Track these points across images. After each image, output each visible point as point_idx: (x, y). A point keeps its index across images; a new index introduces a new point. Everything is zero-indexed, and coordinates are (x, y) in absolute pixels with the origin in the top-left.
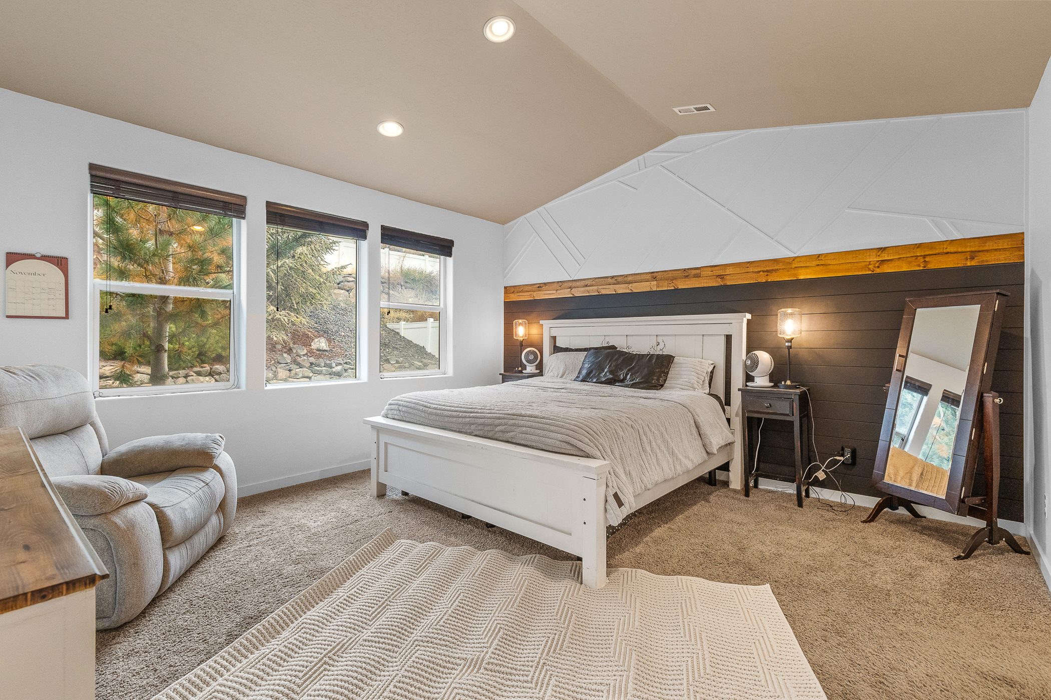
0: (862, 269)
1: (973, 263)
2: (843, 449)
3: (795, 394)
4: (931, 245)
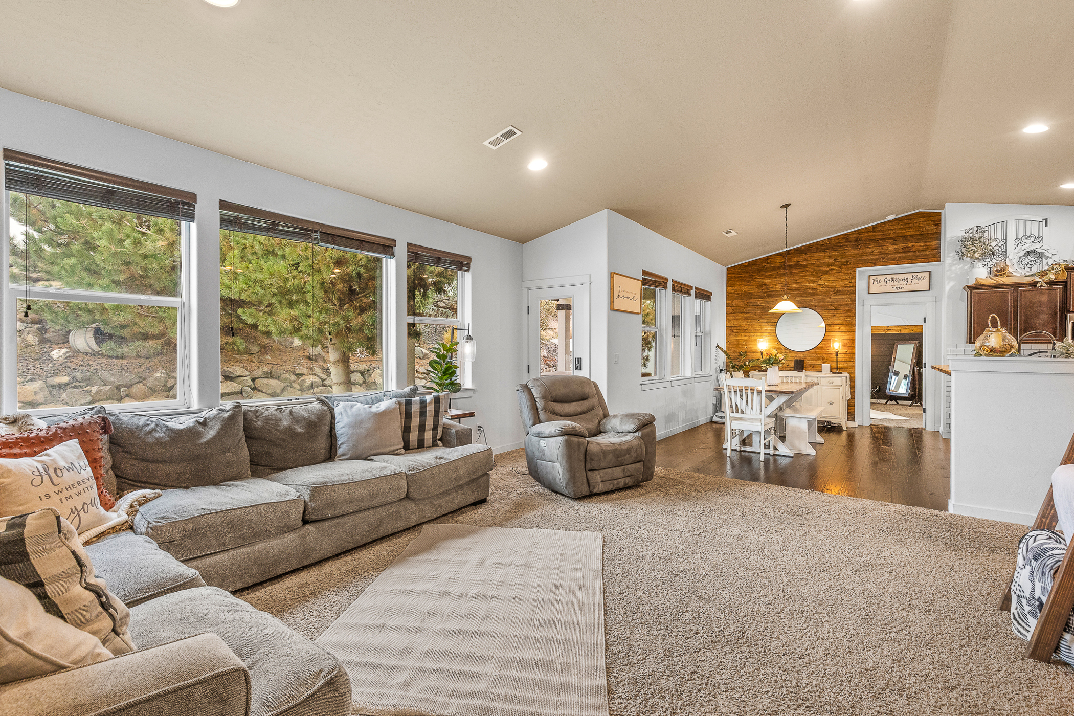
0: (882, 331)
1: (913, 332)
2: (877, 387)
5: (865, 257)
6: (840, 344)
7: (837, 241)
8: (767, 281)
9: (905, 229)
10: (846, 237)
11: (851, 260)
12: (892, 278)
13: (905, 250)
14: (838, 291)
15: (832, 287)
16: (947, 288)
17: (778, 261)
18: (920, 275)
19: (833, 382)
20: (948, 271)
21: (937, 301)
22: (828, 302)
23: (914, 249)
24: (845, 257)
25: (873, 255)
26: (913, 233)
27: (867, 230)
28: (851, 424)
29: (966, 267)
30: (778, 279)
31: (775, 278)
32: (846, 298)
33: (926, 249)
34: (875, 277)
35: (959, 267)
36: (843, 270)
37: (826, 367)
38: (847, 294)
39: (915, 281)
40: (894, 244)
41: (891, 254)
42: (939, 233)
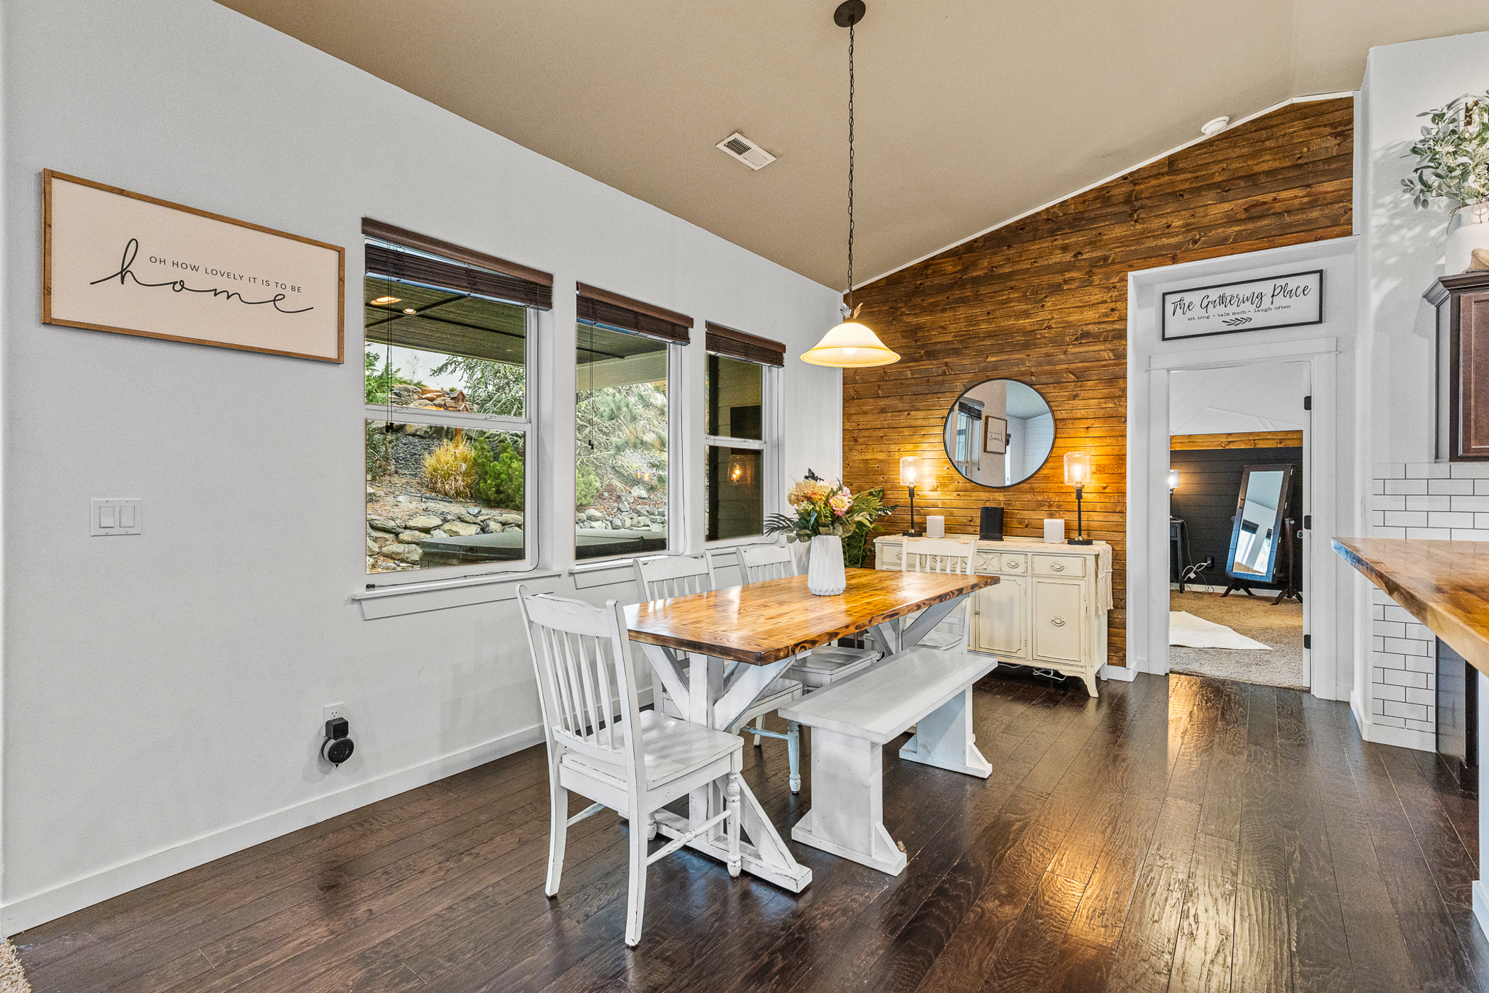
0: (1217, 446)
1: (1281, 446)
2: (1206, 558)
3: (1178, 523)
4: (1259, 434)
5: (1151, 243)
6: (1089, 469)
7: (1081, 208)
8: (924, 319)
9: (1254, 155)
10: (1102, 195)
11: (1116, 253)
12: (1222, 298)
13: (1253, 213)
14: (1086, 335)
15: (1070, 325)
16: (1375, 300)
17: (950, 268)
18: (1293, 283)
19: (1061, 569)
20: (1376, 248)
21: (1342, 349)
22: (1060, 362)
23: (1278, 207)
24: (1100, 248)
25: (1169, 235)
26: (1277, 164)
27: (1154, 171)
28: (1115, 673)
29: (1433, 232)
30: (949, 314)
31: (944, 310)
32: (1101, 350)
33: (1312, 205)
34: (1176, 297)
35: (1410, 234)
36: (1096, 280)
37: (1053, 527)
38: (1105, 340)
39: (1280, 300)
40: (1224, 201)
41: (1216, 226)
42: (1349, 156)
